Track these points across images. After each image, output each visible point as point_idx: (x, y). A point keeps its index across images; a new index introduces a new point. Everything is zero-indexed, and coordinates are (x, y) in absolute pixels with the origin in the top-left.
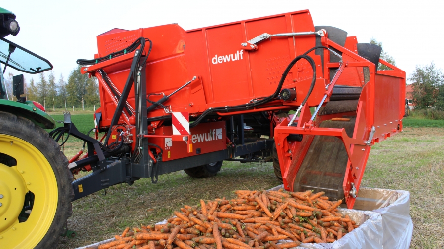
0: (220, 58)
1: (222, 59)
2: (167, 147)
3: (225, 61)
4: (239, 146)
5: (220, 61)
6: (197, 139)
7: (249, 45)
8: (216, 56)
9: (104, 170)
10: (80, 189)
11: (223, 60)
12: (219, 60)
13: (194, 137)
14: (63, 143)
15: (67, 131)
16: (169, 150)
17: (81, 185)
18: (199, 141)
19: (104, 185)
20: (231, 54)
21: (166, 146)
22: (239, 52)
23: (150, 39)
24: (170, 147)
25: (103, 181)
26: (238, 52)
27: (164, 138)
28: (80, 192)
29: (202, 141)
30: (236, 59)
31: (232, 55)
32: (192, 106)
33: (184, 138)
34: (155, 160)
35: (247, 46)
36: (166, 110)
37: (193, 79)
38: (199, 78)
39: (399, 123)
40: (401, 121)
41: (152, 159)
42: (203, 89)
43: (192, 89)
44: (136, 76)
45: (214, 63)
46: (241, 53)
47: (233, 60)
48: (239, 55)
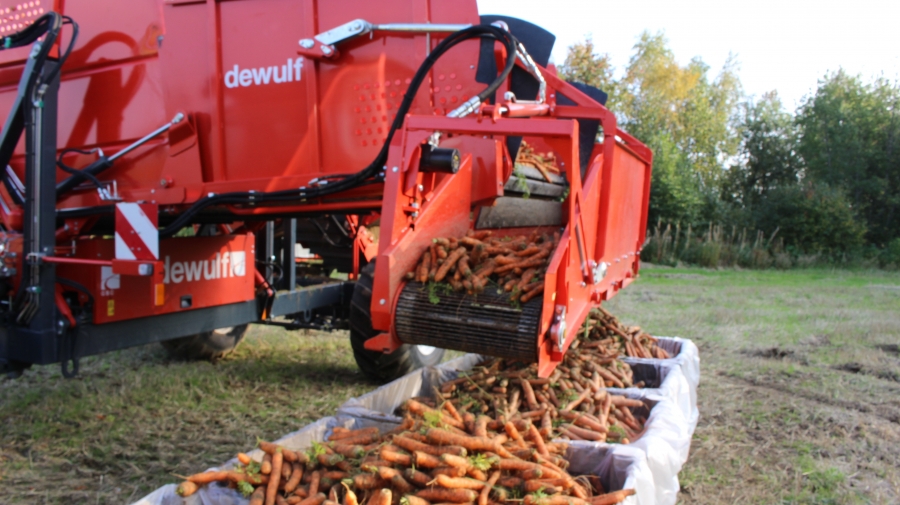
0: (246, 74)
1: (250, 76)
2: (107, 288)
3: (258, 82)
4: (284, 293)
5: (246, 81)
6: (184, 275)
7: (317, 44)
8: (236, 67)
11: (253, 80)
12: (242, 77)
13: (178, 268)
16: (110, 298)
18: (189, 278)
20: (272, 65)
21: (103, 287)
22: (294, 62)
23: (75, 19)
24: (116, 291)
26: (290, 61)
27: (100, 266)
29: (198, 278)
30: (284, 79)
31: (276, 69)
32: (168, 186)
33: (143, 269)
34: (73, 321)
35: (314, 46)
36: (102, 192)
37: (175, 119)
38: (190, 118)
39: (635, 259)
40: (637, 256)
41: (65, 317)
42: (197, 147)
43: (172, 144)
44: (29, 109)
45: (229, 85)
46: (299, 65)
47: (278, 80)
48: (292, 70)
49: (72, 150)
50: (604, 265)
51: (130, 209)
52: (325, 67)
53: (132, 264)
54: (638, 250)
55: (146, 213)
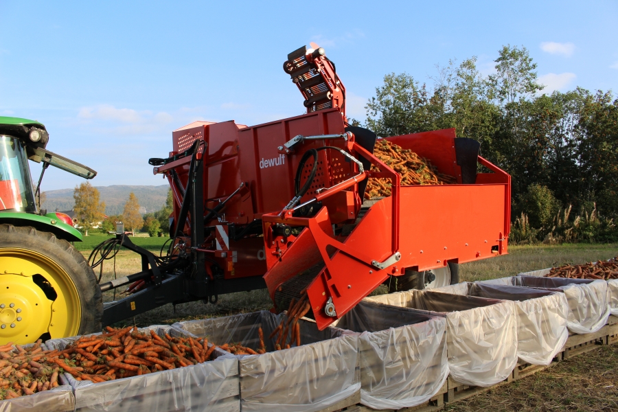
0: (266, 162)
1: (268, 163)
3: (270, 165)
8: (263, 159)
9: (159, 286)
15: (119, 243)
17: (133, 302)
19: (159, 302)
20: (275, 157)
22: (281, 156)
25: (158, 298)
28: (133, 309)
30: (279, 164)
31: (276, 159)
32: (242, 216)
33: (223, 255)
34: (212, 278)
35: (283, 149)
36: (219, 219)
37: (241, 185)
38: (247, 184)
39: (498, 244)
40: (500, 242)
41: (209, 276)
42: (250, 197)
43: (242, 196)
44: (191, 183)
45: (261, 168)
46: (283, 157)
47: (277, 165)
48: (280, 160)
49: (211, 200)
50: (397, 254)
51: (220, 228)
52: (294, 157)
53: (220, 252)
54: (501, 238)
55: (225, 229)
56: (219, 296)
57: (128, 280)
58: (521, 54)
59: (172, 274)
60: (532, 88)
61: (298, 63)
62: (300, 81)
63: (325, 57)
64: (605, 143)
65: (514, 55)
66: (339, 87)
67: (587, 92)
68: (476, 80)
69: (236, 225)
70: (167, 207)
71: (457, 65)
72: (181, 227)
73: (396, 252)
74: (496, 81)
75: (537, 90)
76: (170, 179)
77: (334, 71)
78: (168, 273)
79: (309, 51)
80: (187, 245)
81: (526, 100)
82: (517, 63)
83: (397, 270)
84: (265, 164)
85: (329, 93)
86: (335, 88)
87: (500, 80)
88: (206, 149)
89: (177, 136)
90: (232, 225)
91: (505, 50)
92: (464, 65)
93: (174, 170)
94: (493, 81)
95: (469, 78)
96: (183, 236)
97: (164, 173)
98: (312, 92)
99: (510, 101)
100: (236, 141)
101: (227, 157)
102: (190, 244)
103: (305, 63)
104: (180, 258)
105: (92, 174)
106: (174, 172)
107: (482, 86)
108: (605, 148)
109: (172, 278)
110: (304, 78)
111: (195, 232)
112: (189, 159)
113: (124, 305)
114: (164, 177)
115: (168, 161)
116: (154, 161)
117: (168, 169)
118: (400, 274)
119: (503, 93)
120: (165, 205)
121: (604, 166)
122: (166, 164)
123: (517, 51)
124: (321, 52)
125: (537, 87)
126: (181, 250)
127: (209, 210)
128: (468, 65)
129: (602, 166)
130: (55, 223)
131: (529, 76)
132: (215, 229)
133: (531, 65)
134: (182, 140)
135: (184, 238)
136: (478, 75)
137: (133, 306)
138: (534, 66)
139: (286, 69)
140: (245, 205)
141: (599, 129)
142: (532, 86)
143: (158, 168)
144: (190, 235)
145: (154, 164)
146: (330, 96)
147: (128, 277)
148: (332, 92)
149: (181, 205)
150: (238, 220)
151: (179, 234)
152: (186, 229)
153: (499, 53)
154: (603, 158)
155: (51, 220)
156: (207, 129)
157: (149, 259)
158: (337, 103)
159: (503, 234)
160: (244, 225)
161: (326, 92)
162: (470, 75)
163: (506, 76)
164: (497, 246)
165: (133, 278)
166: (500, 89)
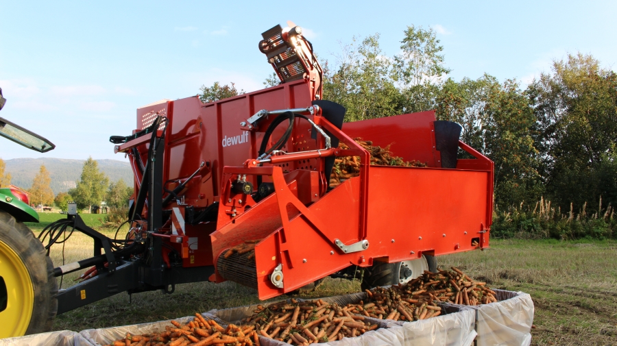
1: (230, 141)
2: (190, 249)
3: (233, 143)
5: (229, 143)
7: (247, 124)
8: (226, 137)
9: (113, 273)
10: (82, 295)
11: (231, 143)
14: (65, 240)
15: (72, 225)
16: (192, 254)
17: (84, 291)
19: (111, 291)
22: (245, 133)
25: (111, 286)
28: (82, 298)
30: (242, 142)
31: (239, 137)
32: (202, 198)
33: (178, 240)
34: (169, 265)
35: (245, 125)
36: (178, 201)
37: (202, 165)
38: (208, 164)
39: (478, 236)
40: (482, 234)
41: (166, 263)
42: (211, 178)
43: (203, 176)
44: (150, 162)
45: (224, 146)
46: (247, 134)
47: (240, 142)
48: (245, 137)
49: (172, 181)
50: (365, 241)
51: (176, 211)
52: (258, 134)
53: (175, 237)
54: (482, 230)
55: (181, 212)
56: (176, 286)
57: (78, 266)
58: (427, 35)
59: (128, 261)
60: (438, 71)
61: (275, 42)
62: (275, 61)
63: (302, 36)
64: (508, 132)
65: (420, 36)
66: (316, 68)
67: (494, 79)
68: (379, 58)
69: (196, 209)
70: (81, 183)
71: (360, 42)
72: (140, 210)
73: (364, 239)
74: (402, 62)
75: (443, 74)
76: (131, 158)
77: (311, 51)
78: (125, 259)
79: (285, 30)
80: (143, 228)
81: (431, 84)
82: (424, 44)
83: (364, 260)
84: (227, 142)
85: (305, 75)
86: (312, 69)
87: (406, 61)
88: (169, 127)
89: (141, 113)
90: (191, 208)
91: (411, 30)
92: (367, 42)
93: (135, 149)
94: (399, 62)
95: (371, 56)
96: (140, 219)
97: (126, 151)
98: (288, 74)
99: (416, 84)
100: (200, 118)
101: (191, 135)
102: (146, 228)
103: (281, 42)
104: (136, 243)
105: (48, 146)
106: (136, 151)
107: (386, 65)
108: (508, 137)
109: (127, 264)
110: (279, 58)
111: (152, 215)
112: (148, 136)
113: (74, 293)
114: (126, 157)
115: (130, 139)
116: (115, 139)
117: (130, 147)
118: (367, 265)
119: (407, 74)
120: (80, 180)
121: (507, 156)
122: (127, 142)
123: (423, 32)
124: (298, 30)
125: (443, 71)
126: (136, 235)
127: (169, 192)
128: (370, 41)
129: (505, 156)
130: (11, 201)
131: (435, 59)
132: (171, 212)
133: (437, 47)
134: (146, 117)
135: (141, 222)
136: (382, 53)
137: (83, 295)
138: (440, 48)
139: (262, 49)
140: (206, 186)
141: (504, 118)
142: (438, 70)
143: (119, 146)
144: (147, 218)
145: (115, 142)
146: (306, 77)
147: (79, 262)
148: (308, 73)
149: (140, 185)
150: (198, 203)
151: (137, 218)
152: (144, 212)
153: (404, 33)
154: (507, 148)
155: (6, 197)
156: (171, 105)
157: (103, 243)
158: (314, 85)
159: (484, 225)
160: (203, 208)
161: (302, 74)
162: (373, 53)
163: (412, 57)
164: (478, 238)
165: (84, 264)
166: (405, 71)
